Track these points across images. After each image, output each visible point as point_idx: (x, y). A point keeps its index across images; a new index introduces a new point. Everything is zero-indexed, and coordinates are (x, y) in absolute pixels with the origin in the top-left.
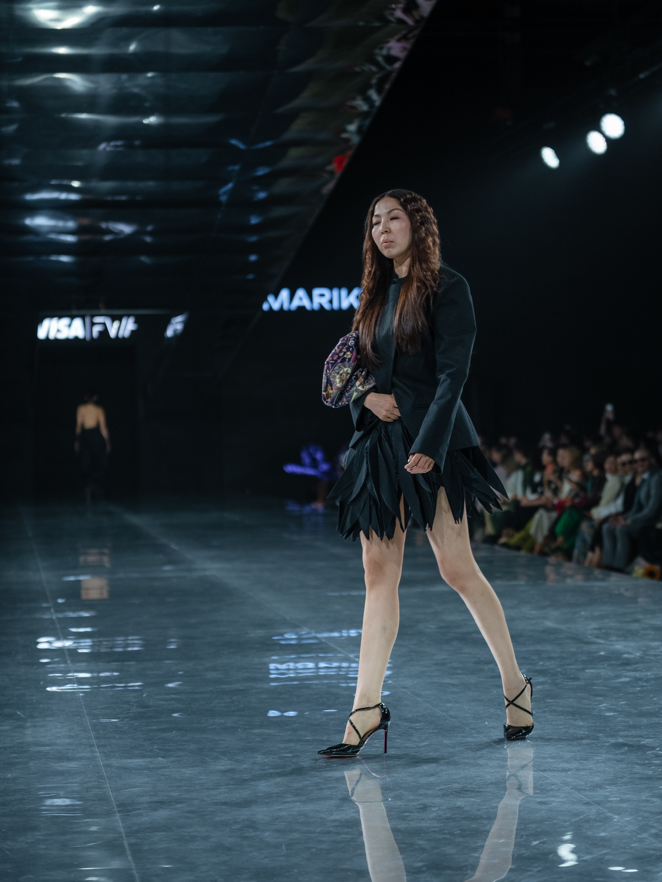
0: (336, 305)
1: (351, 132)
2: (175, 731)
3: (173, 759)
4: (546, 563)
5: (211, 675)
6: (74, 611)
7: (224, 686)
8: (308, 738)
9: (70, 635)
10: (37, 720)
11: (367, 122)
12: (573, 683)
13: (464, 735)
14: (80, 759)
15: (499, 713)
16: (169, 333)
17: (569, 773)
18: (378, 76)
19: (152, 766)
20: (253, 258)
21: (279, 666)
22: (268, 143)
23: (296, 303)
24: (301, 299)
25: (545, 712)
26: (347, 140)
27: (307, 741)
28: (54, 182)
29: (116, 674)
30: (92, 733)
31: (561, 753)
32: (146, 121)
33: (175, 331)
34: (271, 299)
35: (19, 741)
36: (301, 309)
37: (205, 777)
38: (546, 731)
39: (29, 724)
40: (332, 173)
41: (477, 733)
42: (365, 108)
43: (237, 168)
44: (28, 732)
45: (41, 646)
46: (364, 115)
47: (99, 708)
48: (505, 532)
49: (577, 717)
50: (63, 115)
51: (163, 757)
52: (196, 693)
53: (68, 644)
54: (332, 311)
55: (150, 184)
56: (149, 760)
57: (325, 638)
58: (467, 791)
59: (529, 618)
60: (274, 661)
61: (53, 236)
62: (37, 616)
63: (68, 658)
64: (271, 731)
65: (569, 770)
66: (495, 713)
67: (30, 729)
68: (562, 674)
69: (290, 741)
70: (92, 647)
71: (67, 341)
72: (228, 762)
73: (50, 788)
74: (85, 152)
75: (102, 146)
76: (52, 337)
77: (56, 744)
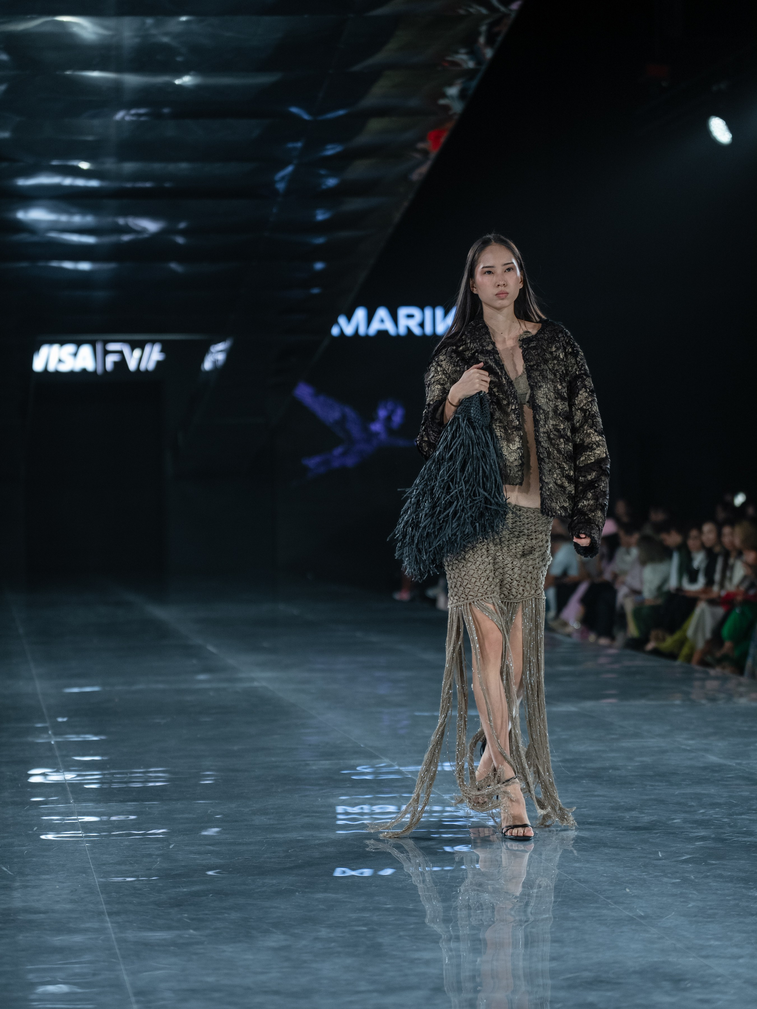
0: (428, 330)
1: (452, 97)
2: (211, 895)
3: (208, 932)
4: (708, 677)
5: (259, 820)
6: (78, 733)
7: (277, 836)
8: (388, 906)
9: (73, 766)
10: (29, 878)
11: (474, 83)
12: (746, 839)
13: (598, 905)
14: (86, 930)
15: (645, 877)
16: (208, 365)
17: (741, 961)
18: (488, 21)
19: (181, 941)
20: (319, 266)
21: (350, 809)
22: (341, 112)
23: (376, 326)
24: (382, 321)
25: (707, 877)
26: (446, 108)
27: (387, 910)
28: (55, 163)
29: (132, 817)
30: (101, 896)
31: (729, 933)
32: (178, 82)
33: (215, 362)
34: (342, 320)
35: (4, 907)
36: (383, 334)
37: (251, 957)
38: (710, 903)
39: (17, 884)
40: (425, 153)
41: (616, 903)
42: (471, 64)
43: (299, 145)
44: (16, 894)
45: (33, 780)
46: (470, 74)
47: (111, 863)
48: (653, 633)
49: (751, 885)
50: (68, 73)
51: (195, 929)
52: (240, 844)
53: (70, 776)
54: (424, 336)
55: (184, 165)
56: (177, 932)
57: (412, 772)
58: (601, 982)
59: (685, 750)
60: (343, 803)
61: (53, 235)
62: (30, 739)
63: (70, 796)
64: (339, 896)
65: (741, 957)
66: (640, 877)
67: (19, 890)
68: (731, 827)
69: (364, 910)
70: (101, 782)
71: (72, 374)
72: (282, 937)
73: (44, 970)
74: (96, 122)
75: (120, 115)
76: (51, 368)
77: (54, 911)
